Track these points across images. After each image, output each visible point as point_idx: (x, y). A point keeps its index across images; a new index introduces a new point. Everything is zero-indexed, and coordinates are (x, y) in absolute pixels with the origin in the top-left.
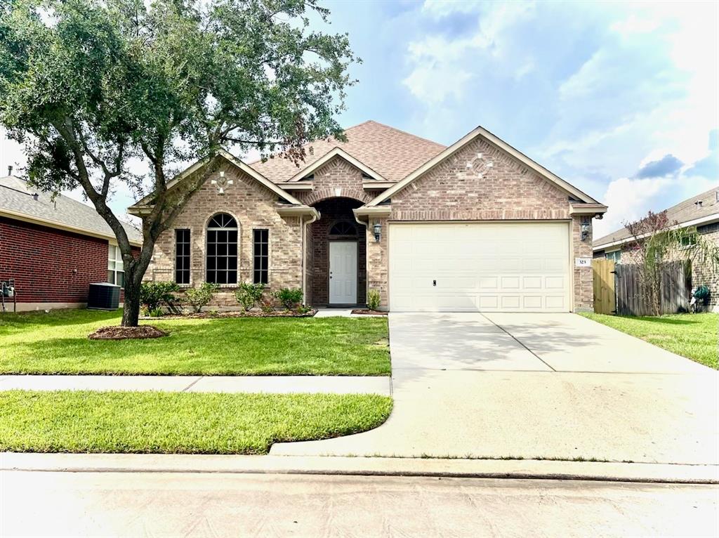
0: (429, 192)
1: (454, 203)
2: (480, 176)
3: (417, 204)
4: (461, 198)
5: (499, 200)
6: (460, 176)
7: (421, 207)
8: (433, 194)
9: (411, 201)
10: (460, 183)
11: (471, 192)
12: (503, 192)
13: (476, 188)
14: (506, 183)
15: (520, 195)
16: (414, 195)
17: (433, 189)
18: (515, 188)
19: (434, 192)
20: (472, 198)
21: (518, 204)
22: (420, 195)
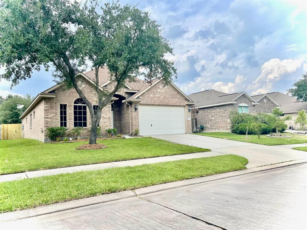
0: (150, 95)
1: (157, 99)
2: (164, 91)
3: (147, 99)
4: (159, 97)
5: (169, 99)
6: (159, 90)
7: (148, 100)
8: (151, 96)
9: (145, 97)
10: (158, 93)
11: (161, 96)
12: (169, 96)
13: (163, 95)
14: (170, 94)
15: (174, 98)
16: (146, 96)
17: (151, 94)
18: (173, 96)
19: (152, 95)
20: (162, 98)
21: (173, 100)
22: (147, 96)
